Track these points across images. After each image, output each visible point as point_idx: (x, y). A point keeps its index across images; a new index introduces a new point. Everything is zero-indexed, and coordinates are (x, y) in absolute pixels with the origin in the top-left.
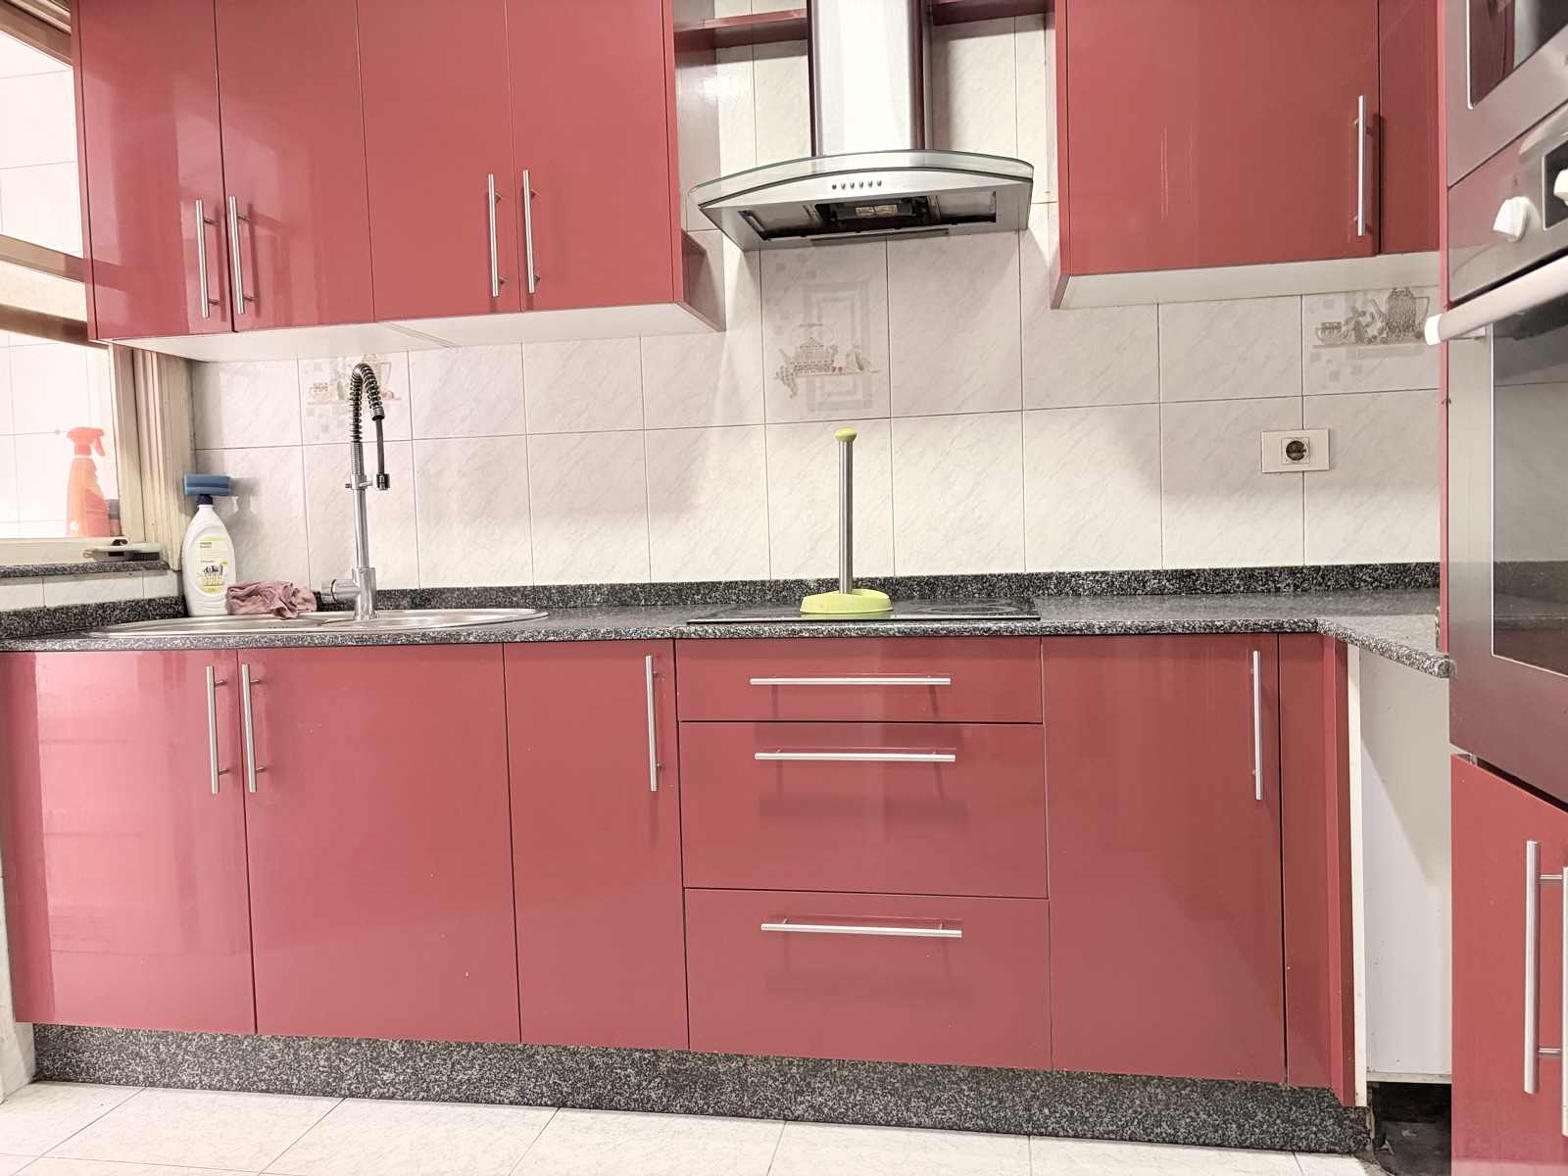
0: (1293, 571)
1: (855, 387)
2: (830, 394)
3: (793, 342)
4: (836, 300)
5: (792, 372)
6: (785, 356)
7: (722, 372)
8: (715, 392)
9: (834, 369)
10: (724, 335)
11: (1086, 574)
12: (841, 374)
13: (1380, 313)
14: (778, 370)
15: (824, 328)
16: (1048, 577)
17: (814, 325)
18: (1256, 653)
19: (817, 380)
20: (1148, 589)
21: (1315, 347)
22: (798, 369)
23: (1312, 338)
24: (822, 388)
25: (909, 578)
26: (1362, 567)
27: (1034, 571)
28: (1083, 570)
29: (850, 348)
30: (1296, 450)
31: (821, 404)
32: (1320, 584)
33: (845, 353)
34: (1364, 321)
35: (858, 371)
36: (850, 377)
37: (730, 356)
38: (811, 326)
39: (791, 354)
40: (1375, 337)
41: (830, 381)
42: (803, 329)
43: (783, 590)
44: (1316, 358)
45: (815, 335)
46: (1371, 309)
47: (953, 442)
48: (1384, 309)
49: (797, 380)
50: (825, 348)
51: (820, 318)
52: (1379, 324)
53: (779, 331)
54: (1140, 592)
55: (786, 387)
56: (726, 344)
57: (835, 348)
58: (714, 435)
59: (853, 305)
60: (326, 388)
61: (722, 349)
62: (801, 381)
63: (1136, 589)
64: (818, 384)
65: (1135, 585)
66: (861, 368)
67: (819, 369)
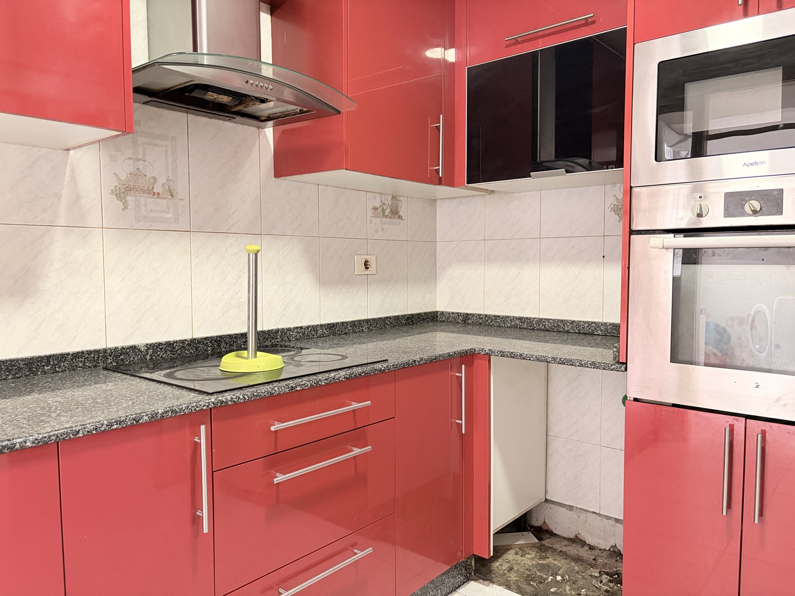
1: (168, 208)
2: (151, 211)
3: (124, 170)
4: (155, 145)
5: (123, 192)
6: (118, 178)
7: (66, 183)
8: (60, 197)
9: (154, 194)
10: (69, 153)
12: (159, 198)
13: (389, 205)
14: (113, 188)
15: (147, 163)
17: (140, 159)
18: (463, 366)
19: (142, 200)
21: (371, 217)
22: (129, 189)
23: (370, 213)
24: (146, 205)
25: (206, 338)
29: (165, 180)
30: (366, 265)
31: (145, 217)
33: (161, 184)
34: (385, 207)
35: (170, 197)
36: (165, 201)
37: (73, 171)
38: (138, 160)
39: (123, 177)
40: (388, 215)
41: (151, 201)
42: (131, 161)
43: (121, 354)
44: (371, 222)
45: (141, 167)
46: (386, 203)
47: (226, 250)
48: (390, 204)
49: (128, 198)
50: (147, 177)
51: (144, 155)
52: (389, 210)
53: (113, 159)
55: (119, 202)
56: (69, 161)
57: (155, 179)
58: (59, 233)
59: (166, 151)
61: (66, 164)
62: (130, 199)
63: (313, 335)
64: (143, 202)
66: (172, 195)
67: (144, 192)
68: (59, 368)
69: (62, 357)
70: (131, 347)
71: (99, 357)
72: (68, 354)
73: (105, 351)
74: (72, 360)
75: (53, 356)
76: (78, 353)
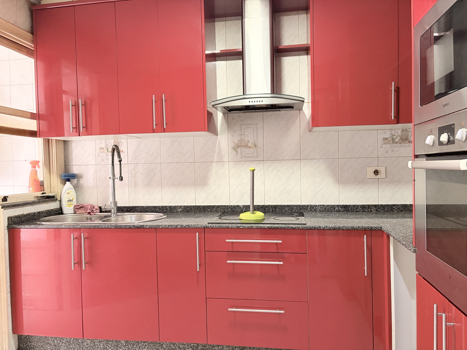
0: (375, 206)
1: (254, 152)
2: (247, 154)
3: (237, 139)
4: (249, 128)
5: (236, 148)
6: (235, 143)
7: (217, 147)
8: (215, 152)
9: (248, 147)
10: (217, 137)
11: (318, 205)
12: (250, 148)
13: (399, 135)
14: (232, 147)
15: (245, 135)
16: (308, 206)
17: (243, 135)
18: (365, 236)
19: (243, 150)
20: (336, 210)
21: (381, 144)
22: (238, 146)
23: (380, 142)
24: (245, 152)
25: (269, 206)
26: (394, 205)
27: (304, 204)
28: (317, 204)
29: (253, 141)
30: (376, 172)
31: (244, 156)
32: (383, 210)
33: (251, 142)
34: (395, 137)
35: (255, 147)
36: (253, 149)
37: (219, 143)
38: (242, 135)
39: (236, 142)
40: (398, 142)
41: (247, 150)
42: (240, 135)
43: (233, 208)
44: (382, 147)
45: (243, 137)
46: (396, 134)
47: (281, 168)
49: (238, 150)
50: (245, 141)
51: (244, 132)
52: (399, 138)
53: (233, 136)
54: (333, 211)
55: (235, 151)
56: (218, 139)
57: (248, 141)
58: (214, 164)
59: (253, 129)
60: (103, 149)
61: (217, 141)
62: (239, 150)
63: (332, 210)
64: (244, 151)
65: (332, 209)
66: (256, 147)
67: (244, 146)
68: (213, 210)
69: (214, 207)
70: (237, 206)
71: (225, 208)
72: (215, 206)
73: (228, 206)
74: (216, 208)
75: (211, 206)
76: (219, 206)
